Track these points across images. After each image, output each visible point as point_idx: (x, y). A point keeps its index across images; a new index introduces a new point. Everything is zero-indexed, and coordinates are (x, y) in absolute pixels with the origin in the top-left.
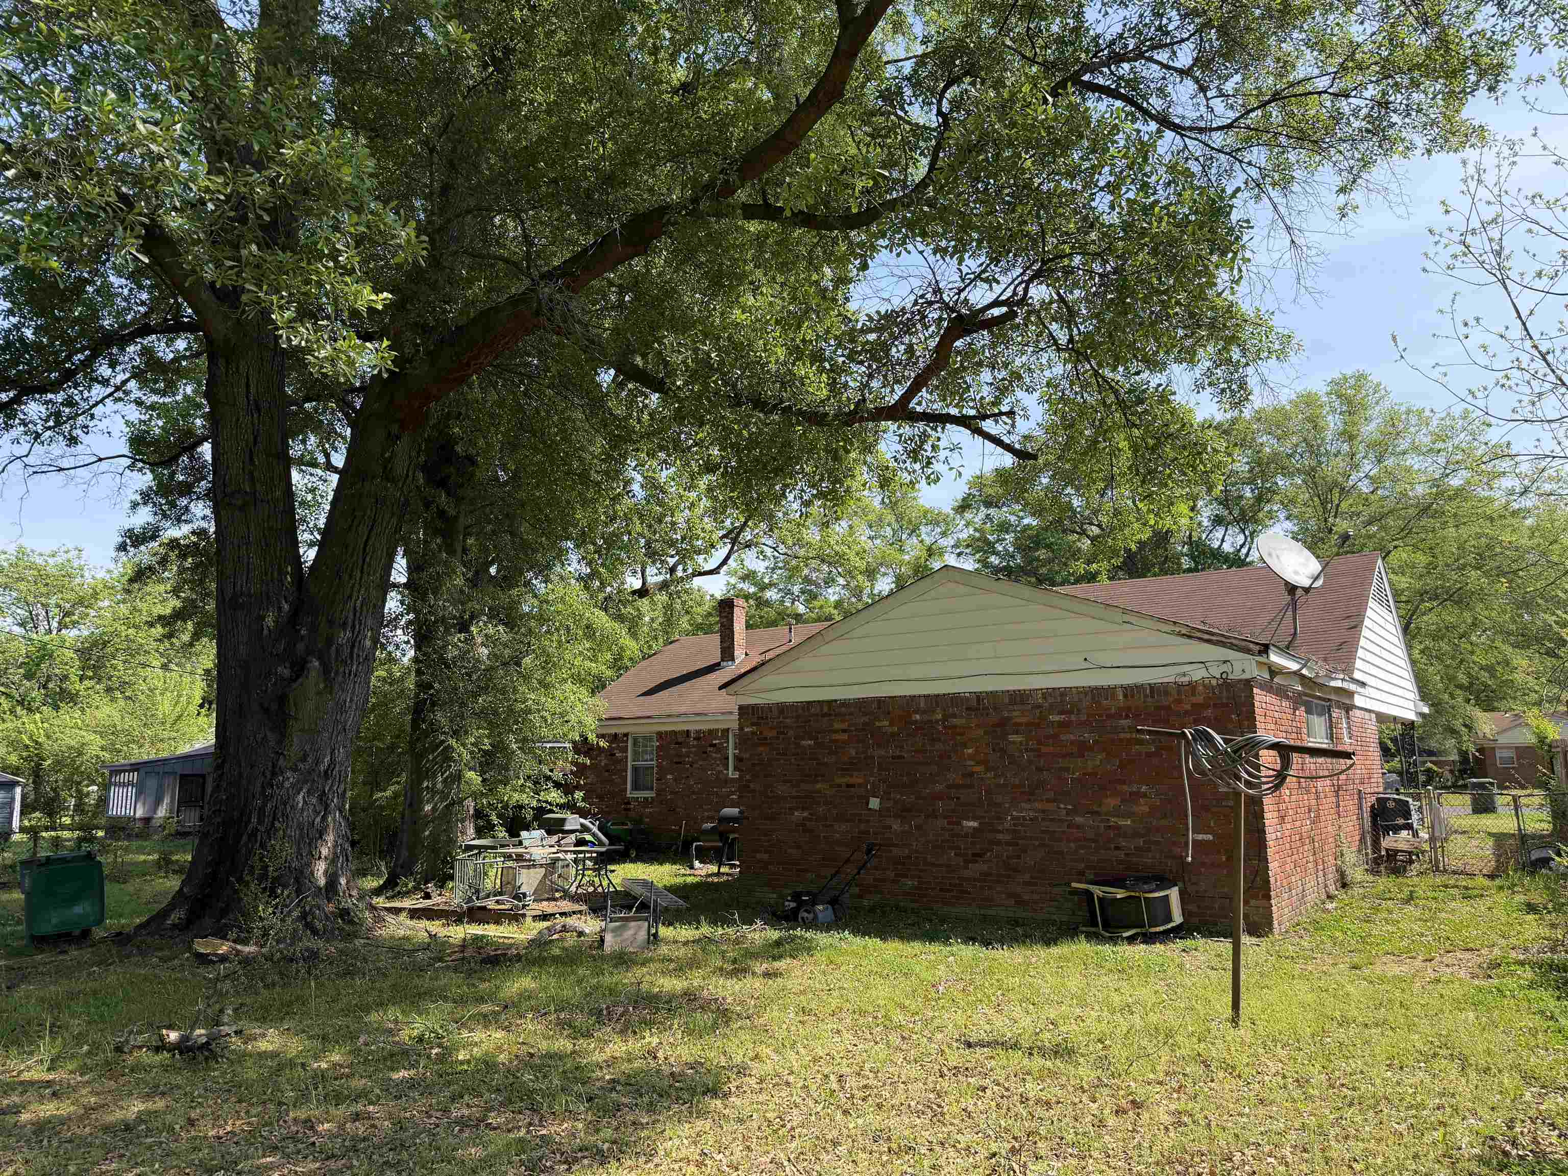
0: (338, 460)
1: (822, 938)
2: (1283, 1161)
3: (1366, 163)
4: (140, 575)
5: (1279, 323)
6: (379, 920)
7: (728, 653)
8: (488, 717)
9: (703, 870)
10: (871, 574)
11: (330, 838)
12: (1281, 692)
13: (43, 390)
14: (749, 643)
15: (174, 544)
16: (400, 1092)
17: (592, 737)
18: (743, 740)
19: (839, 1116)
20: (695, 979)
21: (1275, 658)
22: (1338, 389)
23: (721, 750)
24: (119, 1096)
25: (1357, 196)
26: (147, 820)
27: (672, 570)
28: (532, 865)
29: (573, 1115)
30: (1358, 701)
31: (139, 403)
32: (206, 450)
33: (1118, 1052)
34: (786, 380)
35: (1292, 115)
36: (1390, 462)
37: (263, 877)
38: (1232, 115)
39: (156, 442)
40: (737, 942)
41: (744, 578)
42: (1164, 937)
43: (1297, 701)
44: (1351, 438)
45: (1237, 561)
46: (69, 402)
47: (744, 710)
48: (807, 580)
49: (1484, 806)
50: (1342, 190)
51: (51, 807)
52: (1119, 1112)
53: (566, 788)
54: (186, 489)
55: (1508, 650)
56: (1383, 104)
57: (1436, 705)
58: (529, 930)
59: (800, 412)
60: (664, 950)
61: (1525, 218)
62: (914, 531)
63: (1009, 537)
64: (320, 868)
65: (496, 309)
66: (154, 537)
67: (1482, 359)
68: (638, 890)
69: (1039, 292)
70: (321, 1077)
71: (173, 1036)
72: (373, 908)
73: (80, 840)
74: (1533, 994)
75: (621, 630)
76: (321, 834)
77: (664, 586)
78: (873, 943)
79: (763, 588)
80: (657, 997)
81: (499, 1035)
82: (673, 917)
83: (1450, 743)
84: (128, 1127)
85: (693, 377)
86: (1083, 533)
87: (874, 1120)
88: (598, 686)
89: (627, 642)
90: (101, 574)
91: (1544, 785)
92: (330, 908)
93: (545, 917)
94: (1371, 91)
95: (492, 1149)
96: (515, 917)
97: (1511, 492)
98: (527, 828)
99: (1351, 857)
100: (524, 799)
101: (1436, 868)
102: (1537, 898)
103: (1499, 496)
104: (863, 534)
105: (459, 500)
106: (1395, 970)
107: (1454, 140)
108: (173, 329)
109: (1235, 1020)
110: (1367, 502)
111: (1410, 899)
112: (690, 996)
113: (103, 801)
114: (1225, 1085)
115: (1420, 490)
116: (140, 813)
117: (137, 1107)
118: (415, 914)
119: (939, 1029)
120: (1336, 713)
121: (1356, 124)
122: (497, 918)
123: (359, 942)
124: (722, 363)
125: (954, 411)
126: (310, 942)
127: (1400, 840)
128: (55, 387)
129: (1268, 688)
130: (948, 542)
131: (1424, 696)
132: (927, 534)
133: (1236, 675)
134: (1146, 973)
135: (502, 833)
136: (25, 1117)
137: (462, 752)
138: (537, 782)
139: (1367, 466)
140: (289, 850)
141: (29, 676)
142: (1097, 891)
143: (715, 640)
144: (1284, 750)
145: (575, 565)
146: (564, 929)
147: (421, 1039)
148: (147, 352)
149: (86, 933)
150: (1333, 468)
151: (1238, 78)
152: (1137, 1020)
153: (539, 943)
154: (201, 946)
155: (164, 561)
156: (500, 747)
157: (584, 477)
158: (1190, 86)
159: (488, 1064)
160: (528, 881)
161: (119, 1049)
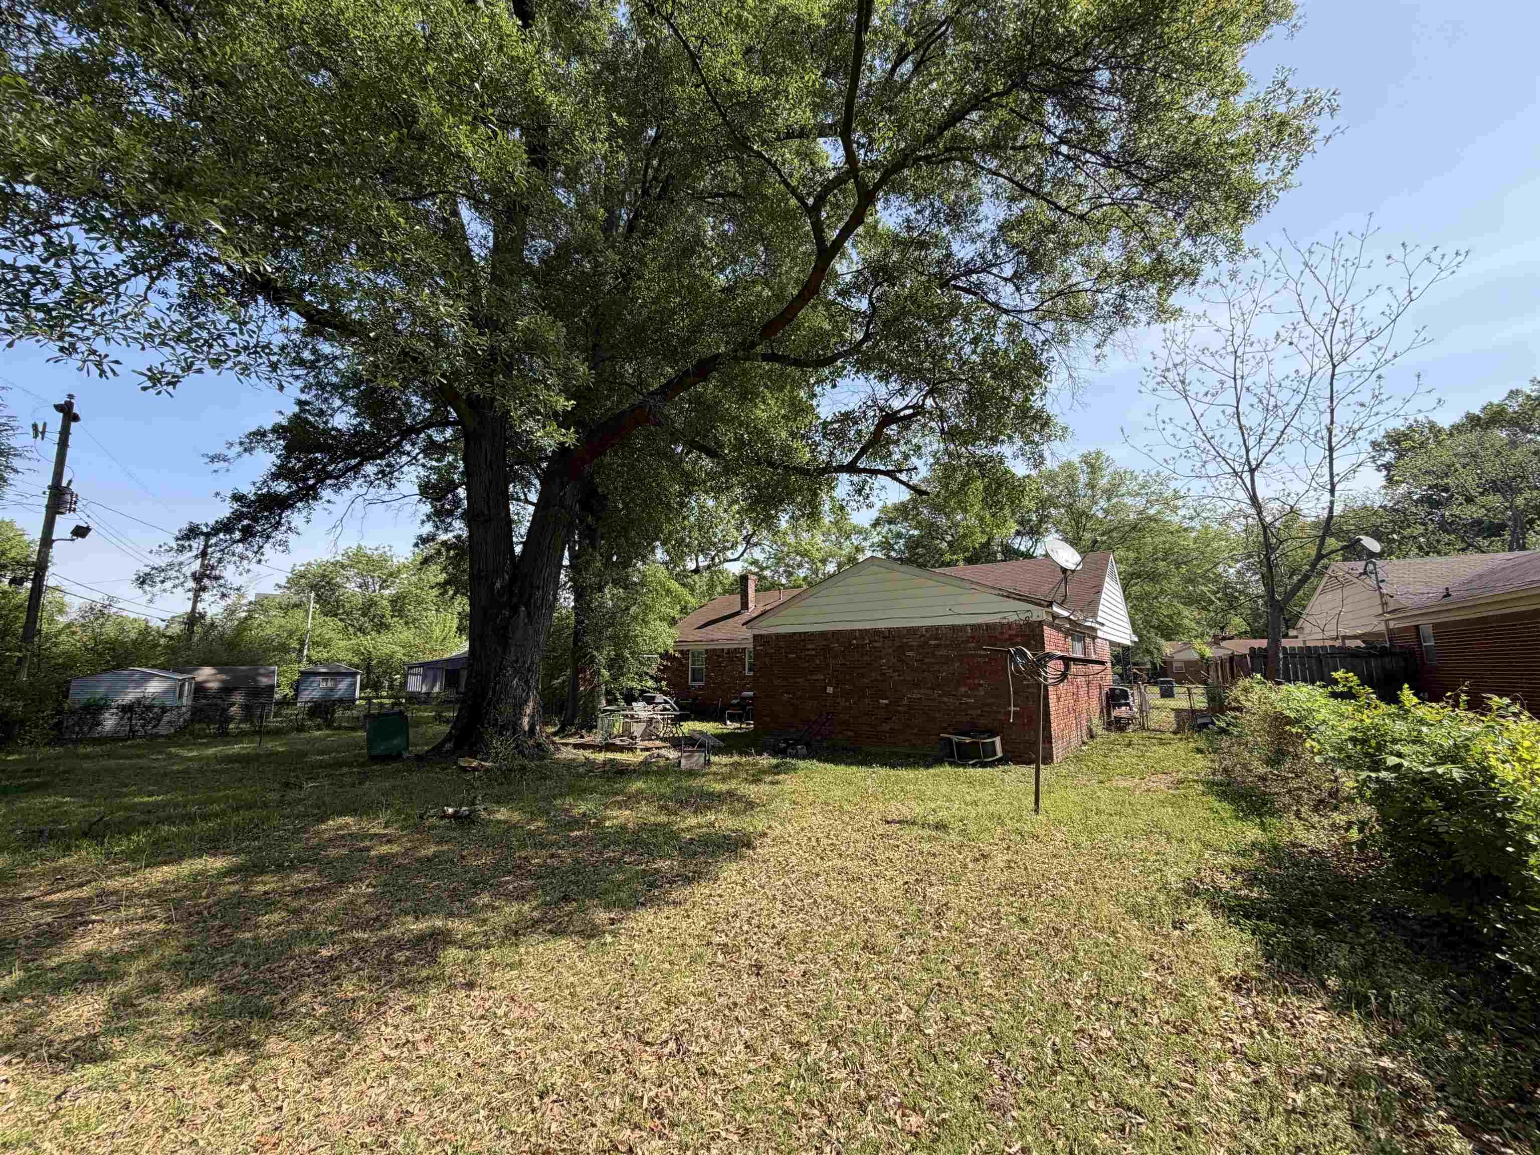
0: (533, 497)
1: (801, 764)
2: (1069, 888)
3: (1111, 331)
4: (426, 561)
5: (1060, 421)
6: (558, 749)
7: (745, 605)
8: (614, 638)
9: (731, 726)
10: (824, 561)
11: (531, 704)
12: (1058, 628)
13: (375, 458)
14: (757, 601)
15: (444, 543)
16: (576, 842)
17: (671, 651)
18: (757, 655)
19: (818, 860)
20: (733, 785)
21: (1056, 609)
22: (1085, 460)
23: (742, 660)
24: (422, 843)
25: (1106, 349)
26: (428, 694)
27: (713, 559)
28: (639, 721)
29: (671, 857)
30: (1100, 634)
31: (424, 466)
32: (462, 492)
33: (972, 828)
34: (786, 451)
35: (1069, 303)
36: (1114, 500)
37: (495, 725)
38: (1035, 304)
39: (434, 487)
40: (754, 765)
41: (752, 563)
42: (992, 764)
43: (1067, 633)
44: (1093, 487)
45: (1028, 556)
46: (389, 465)
47: (755, 637)
48: (788, 565)
49: (1167, 694)
50: (1098, 346)
51: (376, 686)
52: (976, 860)
53: (657, 680)
54: (450, 513)
55: (1181, 606)
56: (1122, 296)
57: (1140, 636)
58: (639, 757)
59: (795, 468)
60: (714, 769)
61: (1198, 362)
62: (848, 537)
63: (902, 541)
64: (526, 721)
65: (623, 413)
66: (433, 540)
67: (1173, 442)
68: (697, 736)
69: (929, 402)
70: (531, 834)
71: (450, 810)
72: (554, 743)
73: (393, 704)
74: (1204, 799)
75: (685, 592)
76: (526, 701)
77: (709, 567)
78: (829, 766)
79: (762, 569)
80: (712, 794)
81: (627, 812)
82: (717, 751)
83: (1147, 659)
84: (429, 860)
85: (734, 448)
86: (943, 539)
87: (839, 863)
88: (673, 622)
89: (689, 598)
90: (402, 560)
91: (1204, 682)
92: (531, 742)
93: (647, 749)
94: (1116, 289)
95: (628, 875)
96: (631, 749)
97: (1184, 517)
98: (636, 700)
99: (1096, 721)
100: (634, 684)
101: (1143, 728)
102: (1202, 745)
103: (1176, 519)
104: (819, 538)
105: (598, 519)
106: (1122, 784)
107: (1163, 317)
108: (446, 423)
109: (1036, 811)
110: (1101, 522)
111: (1129, 745)
112: (730, 793)
113: (404, 684)
114: (1034, 847)
115: (1132, 516)
116: (424, 690)
117: (431, 850)
118: (576, 746)
119: (870, 813)
120: (1088, 640)
121: (1106, 308)
122: (621, 749)
123: (547, 761)
124: (750, 441)
125: (882, 468)
126: (519, 761)
127: (1122, 712)
128: (381, 456)
129: (1051, 626)
130: (867, 544)
131: (1135, 632)
132: (855, 540)
133: (1034, 619)
134: (983, 783)
135: (622, 703)
136: (373, 853)
137: (601, 658)
138: (641, 676)
139: (1102, 503)
140: (510, 710)
141: (364, 615)
142: (955, 739)
143: (738, 598)
144: (1066, 660)
145: (660, 554)
146: (659, 756)
147: (584, 815)
148: (430, 437)
149: (399, 755)
150: (1082, 504)
151: (1038, 283)
152: (980, 809)
153: (645, 763)
154: (463, 763)
155: (439, 552)
156: (619, 656)
157: (668, 506)
158: (1010, 288)
159: (623, 828)
160: (637, 729)
161: (421, 817)
